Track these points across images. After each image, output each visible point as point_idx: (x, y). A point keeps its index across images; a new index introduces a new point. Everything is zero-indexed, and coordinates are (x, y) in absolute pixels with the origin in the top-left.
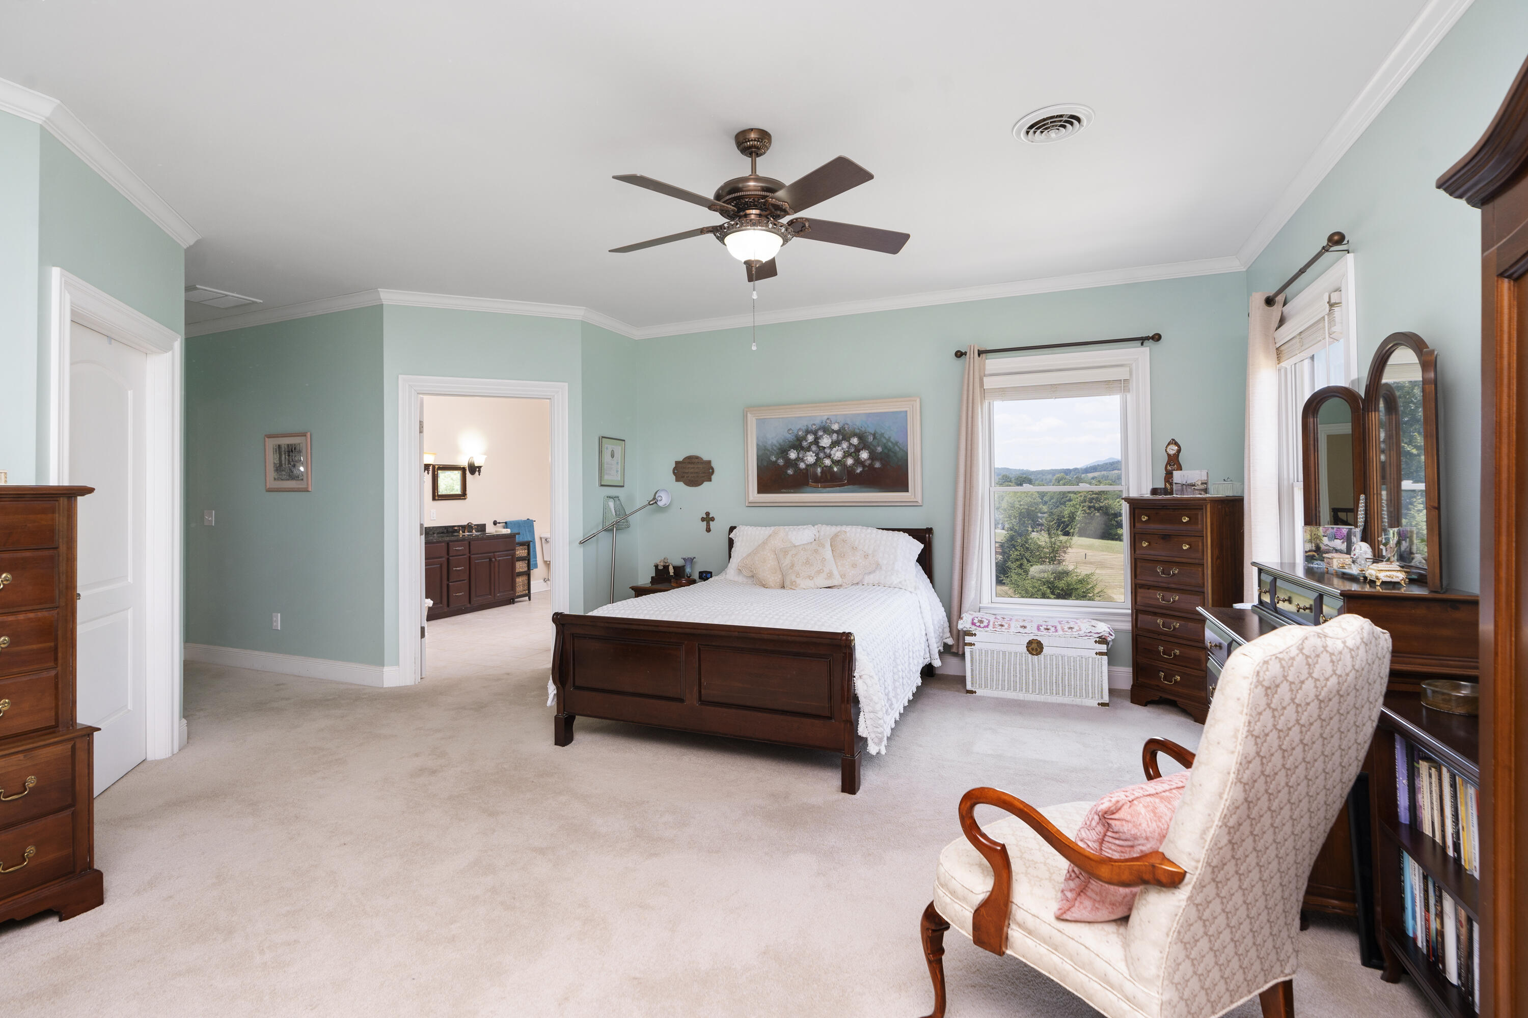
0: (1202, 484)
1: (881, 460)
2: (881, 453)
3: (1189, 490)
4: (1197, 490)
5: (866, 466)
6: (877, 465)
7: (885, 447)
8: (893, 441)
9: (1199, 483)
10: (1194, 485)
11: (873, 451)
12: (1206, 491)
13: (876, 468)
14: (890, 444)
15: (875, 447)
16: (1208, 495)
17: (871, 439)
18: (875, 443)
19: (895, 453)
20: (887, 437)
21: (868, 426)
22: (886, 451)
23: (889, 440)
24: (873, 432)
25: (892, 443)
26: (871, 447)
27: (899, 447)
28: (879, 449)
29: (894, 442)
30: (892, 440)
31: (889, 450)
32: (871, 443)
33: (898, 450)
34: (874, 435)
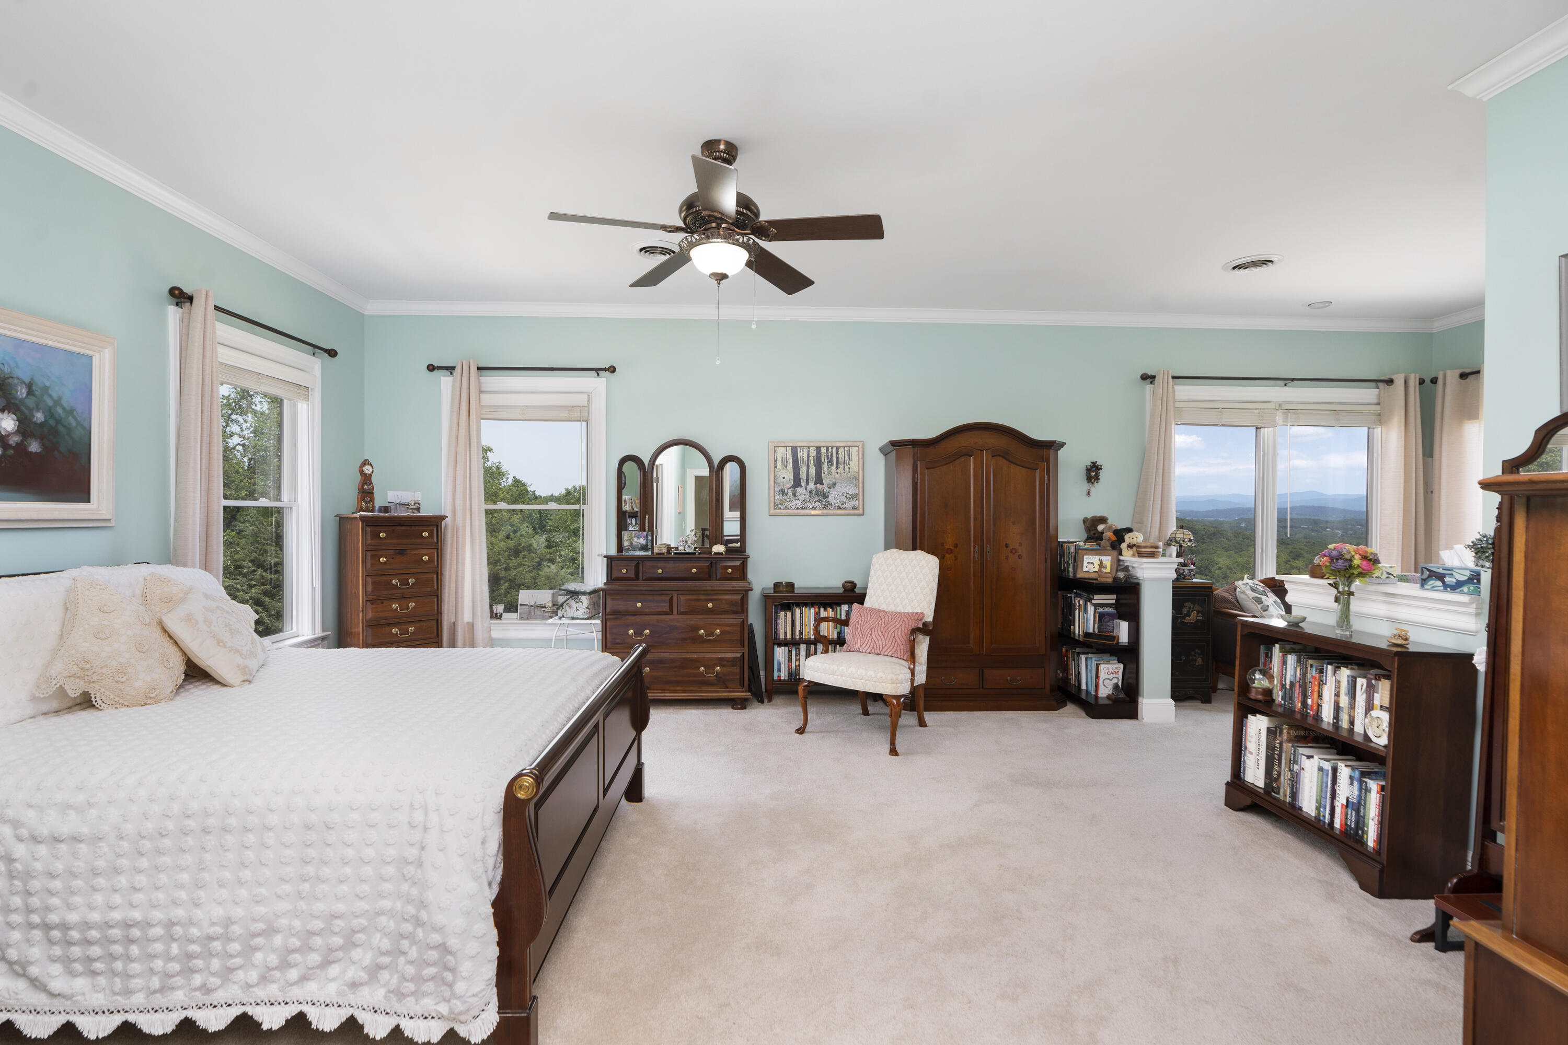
0: (415, 503)
1: (41, 438)
2: (41, 425)
3: (403, 509)
4: (411, 509)
5: (10, 446)
6: (34, 447)
7: (50, 413)
8: (65, 405)
9: (413, 503)
10: (408, 505)
11: (26, 418)
12: (418, 510)
13: (31, 453)
14: (60, 410)
15: (30, 410)
16: (419, 514)
17: (22, 392)
18: (31, 402)
19: (69, 429)
20: (55, 396)
21: (17, 366)
22: (52, 422)
23: (57, 402)
24: (27, 381)
25: (64, 409)
26: (23, 408)
27: (76, 419)
28: (39, 417)
29: (68, 408)
30: (64, 402)
31: (58, 422)
32: (22, 401)
33: (74, 424)
34: (30, 386)
